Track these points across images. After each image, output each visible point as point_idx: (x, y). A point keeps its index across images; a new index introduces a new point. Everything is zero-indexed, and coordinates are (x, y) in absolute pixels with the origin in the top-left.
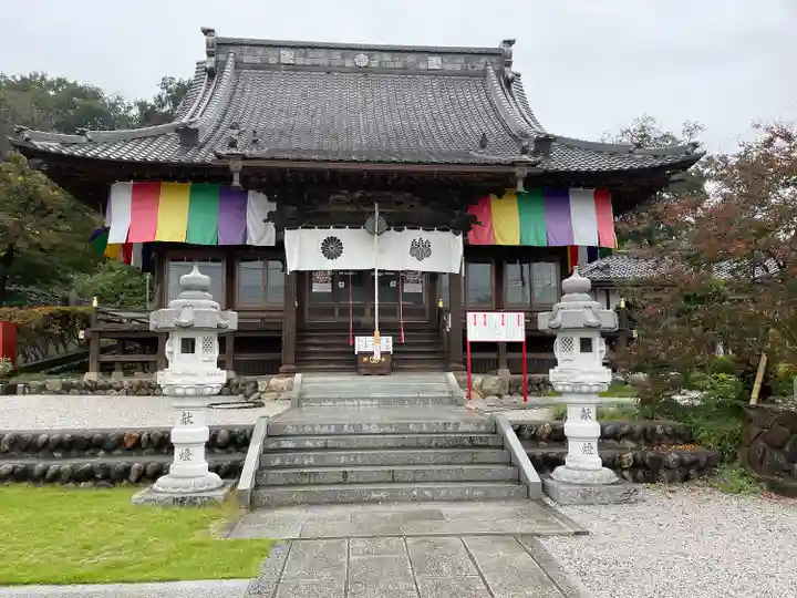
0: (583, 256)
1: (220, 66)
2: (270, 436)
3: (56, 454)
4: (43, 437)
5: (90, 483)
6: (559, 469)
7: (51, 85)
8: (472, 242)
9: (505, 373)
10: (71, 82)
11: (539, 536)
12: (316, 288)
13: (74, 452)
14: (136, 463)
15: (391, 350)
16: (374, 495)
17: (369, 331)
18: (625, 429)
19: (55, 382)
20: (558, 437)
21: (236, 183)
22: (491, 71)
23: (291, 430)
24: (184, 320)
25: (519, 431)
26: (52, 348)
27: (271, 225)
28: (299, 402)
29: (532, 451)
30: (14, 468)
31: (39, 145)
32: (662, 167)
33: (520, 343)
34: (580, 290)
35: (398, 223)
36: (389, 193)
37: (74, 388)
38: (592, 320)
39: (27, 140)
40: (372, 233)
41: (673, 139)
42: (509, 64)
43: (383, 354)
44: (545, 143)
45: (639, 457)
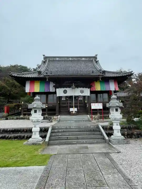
0: (113, 92)
1: (46, 61)
2: (52, 129)
3: (11, 133)
4: (9, 130)
5: (17, 139)
6: (112, 136)
7: (19, 66)
8: (92, 90)
9: (99, 115)
10: (22, 65)
11: (110, 153)
12: (63, 99)
13: (14, 133)
14: (26, 135)
15: (77, 111)
16: (73, 142)
17: (72, 107)
18: (125, 127)
19: (15, 117)
20: (111, 129)
21: (47, 80)
22: (94, 60)
23: (57, 128)
24: (35, 106)
25: (103, 128)
26: (16, 111)
27: (54, 88)
28: (59, 121)
29: (106, 132)
30: (2, 136)
31: (13, 75)
32: (127, 76)
33: (102, 109)
34: (115, 99)
35: (77, 87)
36: (75, 81)
38: (118, 105)
39: (12, 74)
40: (73, 89)
41: (126, 72)
42: (97, 59)
43: (75, 112)
44: (104, 72)
45: (128, 133)
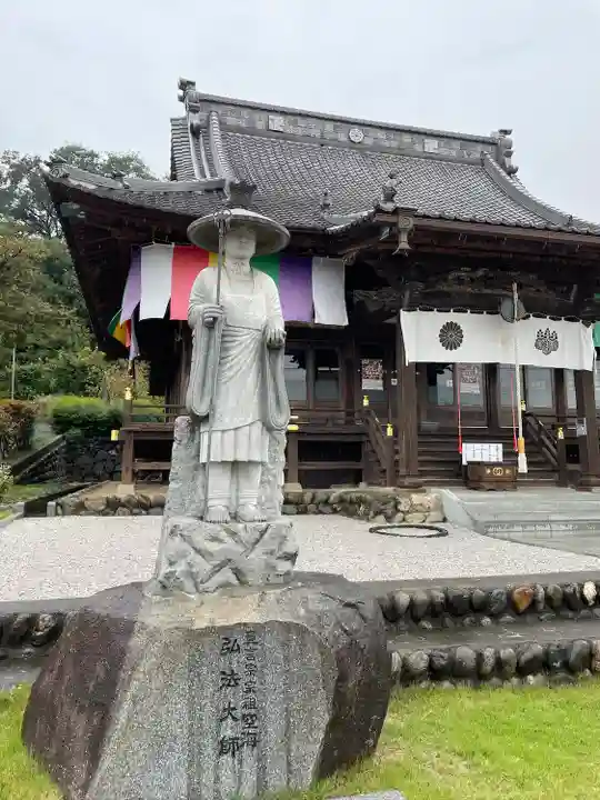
12: (367, 385)
15: (502, 459)
37: (124, 506)
42: (509, 155)
